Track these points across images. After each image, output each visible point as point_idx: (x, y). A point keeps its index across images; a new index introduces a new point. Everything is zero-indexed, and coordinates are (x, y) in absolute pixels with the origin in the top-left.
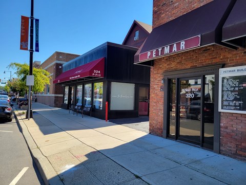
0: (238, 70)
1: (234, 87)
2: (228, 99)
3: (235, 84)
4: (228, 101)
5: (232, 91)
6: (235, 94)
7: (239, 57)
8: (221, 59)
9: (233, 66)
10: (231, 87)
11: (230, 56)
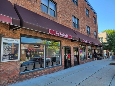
0: (12, 40)
1: (9, 48)
2: (5, 54)
3: (9, 47)
4: (5, 55)
5: (7, 50)
6: (9, 52)
7: (11, 34)
8: (1, 32)
9: (8, 38)
10: (7, 48)
11: (6, 32)
